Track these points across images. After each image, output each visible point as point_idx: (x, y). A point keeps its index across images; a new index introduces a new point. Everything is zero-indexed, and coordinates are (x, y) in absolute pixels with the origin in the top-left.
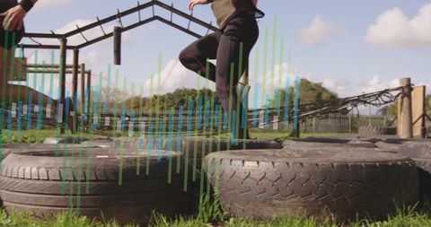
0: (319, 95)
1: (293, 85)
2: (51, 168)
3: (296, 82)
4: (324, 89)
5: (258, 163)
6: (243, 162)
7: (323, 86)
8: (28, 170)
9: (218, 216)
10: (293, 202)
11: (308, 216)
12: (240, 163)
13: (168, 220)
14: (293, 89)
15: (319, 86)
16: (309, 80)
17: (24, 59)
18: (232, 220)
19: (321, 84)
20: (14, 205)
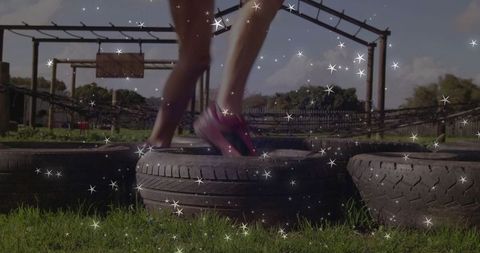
0: (468, 94)
1: (437, 82)
2: (192, 166)
3: (440, 78)
4: (474, 86)
5: (412, 166)
6: (395, 164)
7: (474, 82)
8: (168, 168)
9: (365, 223)
10: (452, 210)
11: (471, 227)
12: (392, 166)
13: (313, 225)
14: (436, 86)
15: (468, 83)
16: (457, 76)
17: (141, 54)
18: (381, 227)
19: (471, 80)
20: (155, 203)
